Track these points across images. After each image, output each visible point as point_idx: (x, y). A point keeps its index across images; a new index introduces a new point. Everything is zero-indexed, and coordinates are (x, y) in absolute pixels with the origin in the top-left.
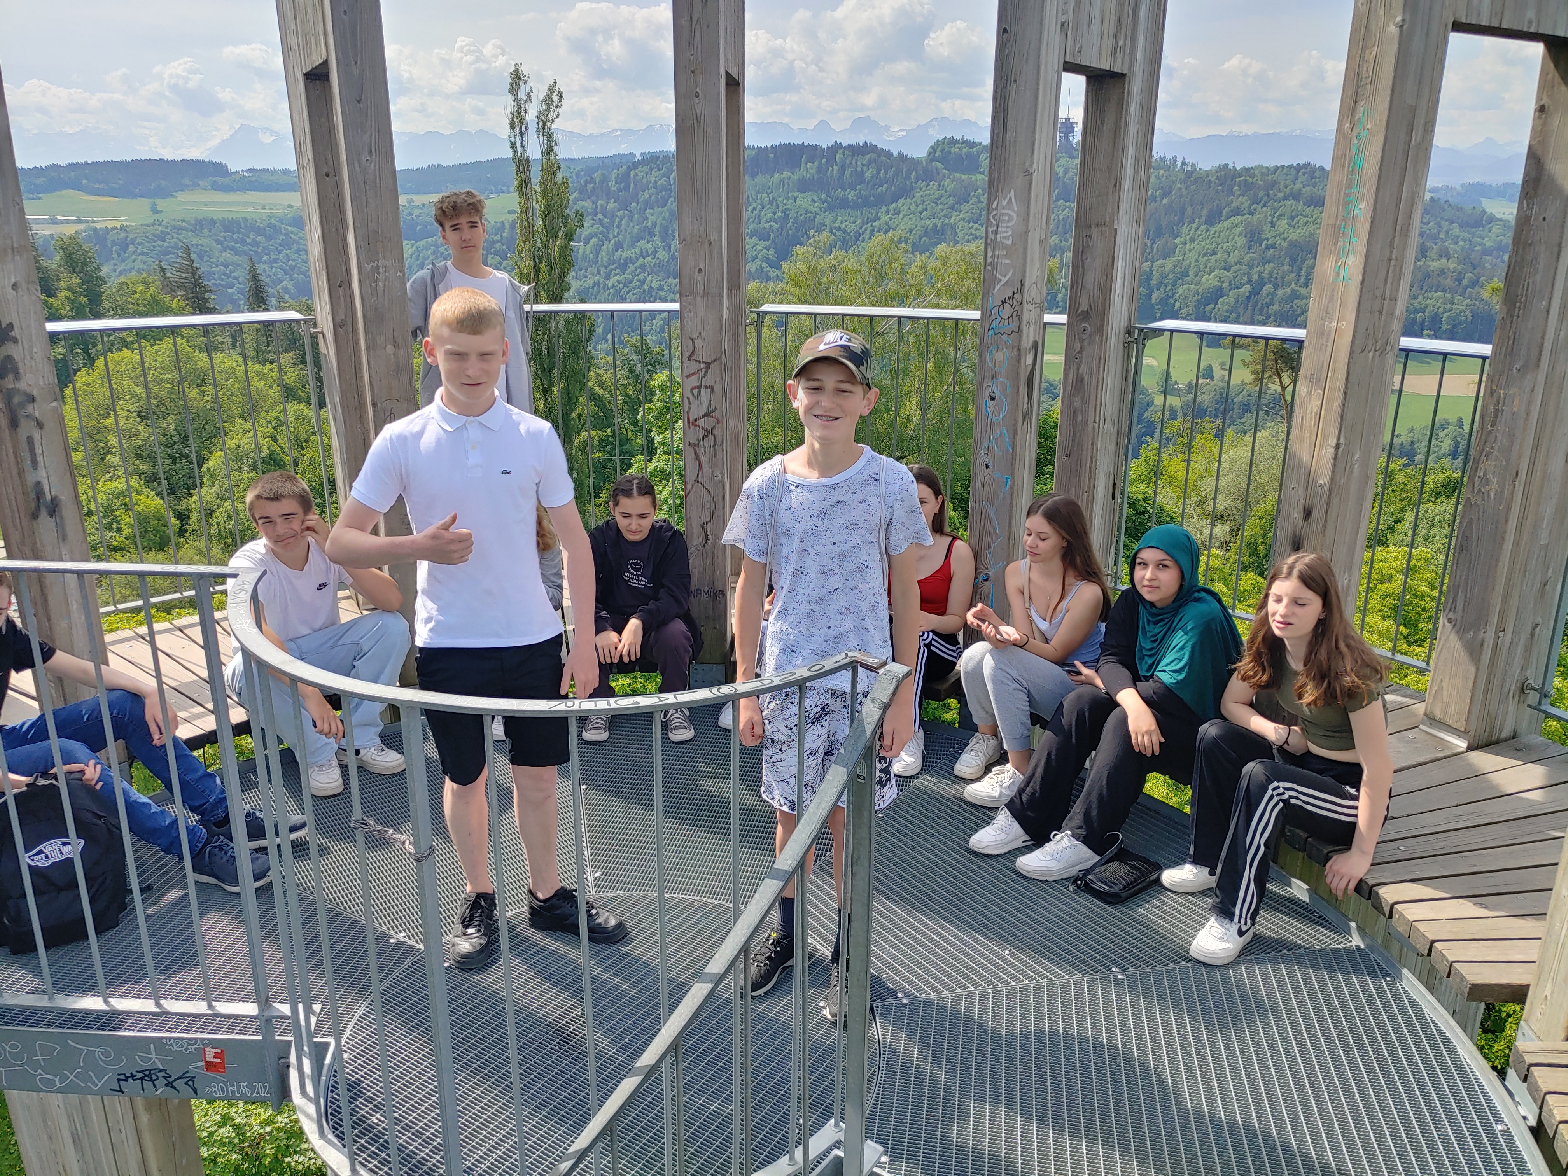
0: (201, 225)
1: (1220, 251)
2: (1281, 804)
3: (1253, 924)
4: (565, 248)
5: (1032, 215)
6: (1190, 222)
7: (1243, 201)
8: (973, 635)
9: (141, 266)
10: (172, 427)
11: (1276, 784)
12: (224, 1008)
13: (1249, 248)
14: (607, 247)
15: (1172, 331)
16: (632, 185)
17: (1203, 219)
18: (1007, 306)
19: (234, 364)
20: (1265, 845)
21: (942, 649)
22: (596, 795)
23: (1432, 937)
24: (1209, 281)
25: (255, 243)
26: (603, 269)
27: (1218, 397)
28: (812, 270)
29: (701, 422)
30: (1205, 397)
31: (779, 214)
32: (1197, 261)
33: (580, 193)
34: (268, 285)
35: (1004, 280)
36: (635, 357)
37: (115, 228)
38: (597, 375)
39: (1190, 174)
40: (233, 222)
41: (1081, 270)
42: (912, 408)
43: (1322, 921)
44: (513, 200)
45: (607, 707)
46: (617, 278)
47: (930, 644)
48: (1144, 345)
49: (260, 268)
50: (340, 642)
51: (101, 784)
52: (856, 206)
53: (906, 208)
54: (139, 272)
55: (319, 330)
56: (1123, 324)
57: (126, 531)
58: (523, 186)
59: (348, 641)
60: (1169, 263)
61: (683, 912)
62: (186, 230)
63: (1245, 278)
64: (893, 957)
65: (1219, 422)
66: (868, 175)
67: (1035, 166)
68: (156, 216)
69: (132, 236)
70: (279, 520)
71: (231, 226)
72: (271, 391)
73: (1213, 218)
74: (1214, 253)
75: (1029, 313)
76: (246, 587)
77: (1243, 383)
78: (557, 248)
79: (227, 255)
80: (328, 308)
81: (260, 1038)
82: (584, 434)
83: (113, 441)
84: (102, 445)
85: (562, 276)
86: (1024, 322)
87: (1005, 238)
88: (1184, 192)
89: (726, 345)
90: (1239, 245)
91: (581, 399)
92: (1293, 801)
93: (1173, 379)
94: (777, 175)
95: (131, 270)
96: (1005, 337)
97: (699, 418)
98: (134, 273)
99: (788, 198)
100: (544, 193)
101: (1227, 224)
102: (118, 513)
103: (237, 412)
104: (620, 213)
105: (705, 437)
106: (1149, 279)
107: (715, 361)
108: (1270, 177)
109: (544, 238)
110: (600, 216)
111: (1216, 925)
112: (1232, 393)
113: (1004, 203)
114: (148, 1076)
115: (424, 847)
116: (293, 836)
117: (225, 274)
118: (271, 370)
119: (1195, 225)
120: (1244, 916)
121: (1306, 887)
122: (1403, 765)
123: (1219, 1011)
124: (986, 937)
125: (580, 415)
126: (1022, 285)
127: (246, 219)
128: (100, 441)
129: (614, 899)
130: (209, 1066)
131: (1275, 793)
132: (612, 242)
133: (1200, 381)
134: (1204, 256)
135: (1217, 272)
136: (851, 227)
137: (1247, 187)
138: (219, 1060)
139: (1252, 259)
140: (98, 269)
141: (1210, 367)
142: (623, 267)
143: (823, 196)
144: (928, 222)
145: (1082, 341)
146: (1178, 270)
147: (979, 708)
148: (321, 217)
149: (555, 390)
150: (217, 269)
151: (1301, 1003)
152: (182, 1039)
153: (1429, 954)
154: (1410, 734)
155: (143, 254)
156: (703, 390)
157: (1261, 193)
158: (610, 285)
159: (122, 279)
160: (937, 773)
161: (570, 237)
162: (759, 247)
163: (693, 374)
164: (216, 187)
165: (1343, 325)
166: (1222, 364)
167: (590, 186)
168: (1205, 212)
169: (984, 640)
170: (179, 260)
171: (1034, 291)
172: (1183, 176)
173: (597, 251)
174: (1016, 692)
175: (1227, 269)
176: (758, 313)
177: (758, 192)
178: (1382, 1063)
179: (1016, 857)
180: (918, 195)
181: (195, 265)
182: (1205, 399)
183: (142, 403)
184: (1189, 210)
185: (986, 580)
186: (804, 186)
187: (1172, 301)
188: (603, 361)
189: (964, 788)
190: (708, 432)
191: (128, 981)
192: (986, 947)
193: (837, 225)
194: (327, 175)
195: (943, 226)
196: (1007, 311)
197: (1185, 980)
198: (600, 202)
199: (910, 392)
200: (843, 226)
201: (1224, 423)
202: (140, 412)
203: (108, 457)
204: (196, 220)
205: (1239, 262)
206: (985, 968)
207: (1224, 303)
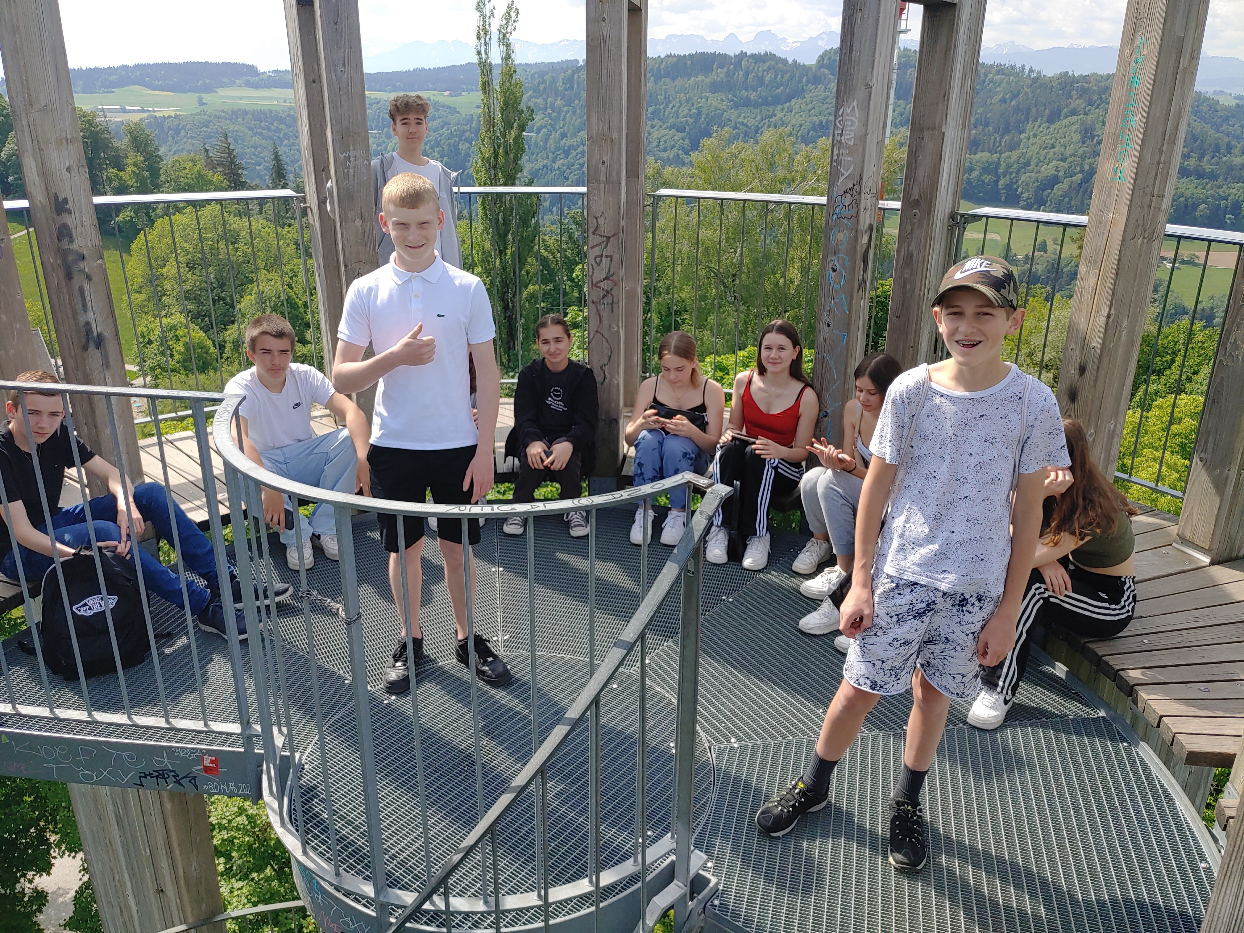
0: (237, 114)
1: (1058, 145)
2: (1041, 601)
3: (1013, 694)
4: (518, 137)
5: (870, 121)
6: (1033, 121)
7: (1080, 104)
8: (813, 461)
9: (191, 147)
10: (212, 276)
11: (1038, 585)
12: (217, 726)
13: (1083, 143)
14: (555, 136)
15: (988, 217)
16: (576, 86)
17: (1045, 119)
18: (848, 195)
19: (260, 227)
20: (1027, 632)
21: (787, 472)
22: (509, 576)
23: (1161, 713)
24: (1048, 170)
25: (278, 130)
26: (550, 155)
27: (1050, 267)
28: (716, 159)
29: (602, 285)
30: (1039, 267)
31: (694, 111)
32: (1038, 153)
33: (534, 92)
34: (287, 163)
35: (846, 174)
36: (573, 227)
37: (170, 117)
38: (543, 240)
39: (1036, 79)
40: (261, 112)
41: (914, 165)
42: (794, 273)
43: (1076, 697)
44: (478, 97)
45: (490, 512)
46: (561, 161)
47: (777, 466)
48: (965, 228)
49: (282, 150)
50: (315, 451)
51: (129, 556)
52: (757, 105)
53: (797, 106)
54: (188, 151)
55: (308, 205)
56: (948, 210)
57: (177, 357)
58: (486, 86)
59: (322, 450)
60: (1015, 155)
61: (571, 668)
62: (225, 119)
63: (1078, 168)
64: (731, 711)
65: (1049, 288)
66: (767, 79)
67: (874, 81)
68: (202, 108)
69: (183, 123)
70: (276, 354)
71: (259, 116)
72: (288, 249)
73: (1054, 117)
74: (1053, 147)
75: (866, 201)
76: (229, 409)
77: (1072, 256)
78: (512, 136)
79: (256, 139)
80: (314, 188)
81: (243, 750)
82: (531, 288)
83: (168, 286)
84: (159, 289)
85: (516, 159)
86: (862, 209)
87: (848, 139)
88: (1030, 95)
89: (623, 223)
90: (1074, 140)
91: (529, 260)
92: (1052, 600)
93: (1013, 252)
94: (693, 79)
95: (182, 150)
96: (846, 221)
97: (601, 281)
98: (185, 153)
99: (701, 98)
100: (503, 92)
101: (1064, 122)
102: (171, 343)
103: (261, 265)
104: (565, 109)
105: (604, 296)
106: (997, 168)
107: (614, 235)
108: (1103, 84)
109: (502, 129)
110: (549, 111)
111: (987, 696)
112: (1063, 263)
113: (849, 111)
114: (162, 775)
115: (352, 612)
116: (277, 599)
117: (255, 155)
118: (289, 232)
119: (1038, 123)
120: (1006, 687)
121: (1065, 669)
122: (1156, 575)
123: (986, 764)
124: (806, 698)
125: (528, 273)
126: (861, 179)
127: (271, 111)
128: (157, 285)
129: (518, 657)
130: (207, 769)
131: (1037, 592)
132: (559, 132)
133: (1036, 253)
134: (1045, 148)
135: (1054, 163)
136: (752, 122)
137: (1084, 92)
138: (214, 765)
139: (1085, 152)
140: (157, 149)
141: (1045, 242)
142: (567, 153)
143: (730, 96)
144: (815, 119)
145: (913, 224)
146: (1022, 160)
147: (814, 519)
148: (309, 114)
149: (509, 252)
150: (248, 151)
151: (1052, 760)
152: (186, 748)
153: (1158, 726)
154: (1164, 550)
155: (192, 137)
156: (604, 259)
157: (1095, 97)
158: (556, 167)
159: (176, 157)
160: (778, 568)
161: (522, 128)
162: (676, 138)
163: (597, 245)
164: (249, 85)
165: (1118, 216)
166: (1055, 240)
167: (542, 87)
168: (1047, 112)
169: (820, 465)
170: (219, 143)
171: (870, 184)
172: (1030, 82)
173: (546, 141)
174: (843, 507)
175: (1063, 160)
176: (654, 197)
177: (677, 93)
178: (1113, 809)
179: (836, 636)
180: (807, 96)
181: (231, 147)
182: (1039, 268)
183: (189, 256)
184: (1034, 110)
185: (826, 416)
186: (715, 88)
187: (1015, 186)
188: (548, 229)
189: (802, 582)
190: (608, 292)
191: (148, 703)
192: (805, 706)
193: (740, 120)
194: (314, 82)
195: (827, 122)
196: (848, 199)
197: (961, 739)
198: (550, 99)
199: (793, 259)
200: (745, 121)
201: (1053, 289)
202: (188, 264)
203: (164, 298)
204: (233, 111)
205: (1075, 155)
206: (803, 723)
207: (1059, 189)
